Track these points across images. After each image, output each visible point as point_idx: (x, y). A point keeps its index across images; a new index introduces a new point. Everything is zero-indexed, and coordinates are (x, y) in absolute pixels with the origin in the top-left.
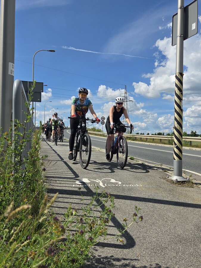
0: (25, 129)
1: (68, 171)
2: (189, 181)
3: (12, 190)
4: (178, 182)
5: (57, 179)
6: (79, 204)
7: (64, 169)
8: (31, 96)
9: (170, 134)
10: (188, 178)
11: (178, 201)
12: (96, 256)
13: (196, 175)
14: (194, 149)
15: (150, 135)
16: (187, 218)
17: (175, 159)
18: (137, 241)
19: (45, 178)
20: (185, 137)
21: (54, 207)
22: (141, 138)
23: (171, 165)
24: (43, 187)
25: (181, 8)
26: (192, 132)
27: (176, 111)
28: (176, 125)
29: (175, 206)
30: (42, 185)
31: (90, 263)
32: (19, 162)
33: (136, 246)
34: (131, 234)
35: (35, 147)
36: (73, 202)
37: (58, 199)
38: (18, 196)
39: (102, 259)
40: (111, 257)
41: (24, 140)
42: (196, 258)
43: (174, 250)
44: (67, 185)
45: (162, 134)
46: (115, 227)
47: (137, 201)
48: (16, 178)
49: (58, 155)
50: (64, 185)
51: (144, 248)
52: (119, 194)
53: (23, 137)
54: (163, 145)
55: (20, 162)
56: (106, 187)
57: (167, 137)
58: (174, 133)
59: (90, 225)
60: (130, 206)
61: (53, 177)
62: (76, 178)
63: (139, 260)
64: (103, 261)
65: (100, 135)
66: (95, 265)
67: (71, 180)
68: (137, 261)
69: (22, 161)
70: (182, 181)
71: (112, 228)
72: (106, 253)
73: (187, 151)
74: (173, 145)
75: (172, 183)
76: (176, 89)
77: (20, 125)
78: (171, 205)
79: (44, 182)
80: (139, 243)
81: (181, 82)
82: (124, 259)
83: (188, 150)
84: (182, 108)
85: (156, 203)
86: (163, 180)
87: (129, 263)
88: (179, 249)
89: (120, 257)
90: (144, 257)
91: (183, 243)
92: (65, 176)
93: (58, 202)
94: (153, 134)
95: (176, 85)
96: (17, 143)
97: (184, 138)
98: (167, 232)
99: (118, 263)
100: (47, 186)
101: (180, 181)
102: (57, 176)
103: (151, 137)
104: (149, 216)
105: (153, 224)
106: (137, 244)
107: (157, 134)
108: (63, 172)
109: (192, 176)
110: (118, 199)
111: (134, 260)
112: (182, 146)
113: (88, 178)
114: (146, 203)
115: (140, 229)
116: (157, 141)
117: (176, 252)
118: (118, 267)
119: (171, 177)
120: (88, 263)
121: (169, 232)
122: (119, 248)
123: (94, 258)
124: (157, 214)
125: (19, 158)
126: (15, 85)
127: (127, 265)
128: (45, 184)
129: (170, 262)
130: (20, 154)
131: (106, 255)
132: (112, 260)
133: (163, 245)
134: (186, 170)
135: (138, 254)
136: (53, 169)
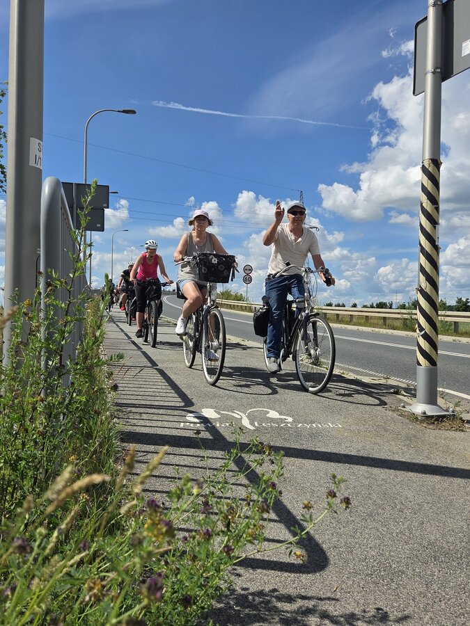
0: (70, 292)
1: (168, 391)
2: (454, 415)
3: (43, 434)
4: (428, 419)
5: (142, 410)
6: (195, 467)
7: (160, 387)
8: (86, 216)
9: (407, 305)
10: (451, 409)
11: (429, 462)
12: (237, 588)
13: (469, 401)
14: (464, 340)
15: (359, 308)
16: (451, 503)
17: (419, 364)
18: (331, 555)
19: (115, 408)
20: (444, 313)
21: (137, 474)
22: (338, 315)
23: (410, 378)
24: (111, 429)
25: (434, 5)
26: (460, 301)
27: (423, 250)
28: (424, 284)
29: (420, 475)
30: (109, 424)
31: (222, 605)
32: (57, 369)
33: (330, 568)
34: (319, 538)
35: (94, 336)
36: (182, 464)
37: (146, 457)
38: (55, 448)
39: (250, 597)
40: (270, 591)
41: (69, 318)
43: (420, 578)
44: (166, 424)
45: (386, 305)
46: (279, 522)
47: (331, 462)
48: (51, 406)
49: (145, 354)
50: (160, 424)
51: (350, 573)
52: (287, 445)
53: (67, 312)
54: (390, 332)
55: (60, 370)
56: (257, 429)
57: (399, 313)
58: (417, 304)
59: (226, 517)
60: (315, 474)
61: (134, 406)
62: (188, 409)
63: (337, 600)
64: (254, 600)
65: (242, 309)
66: (235, 610)
67: (176, 412)
68: (334, 602)
69: (64, 366)
70: (436, 416)
71: (272, 524)
72: (260, 582)
73: (448, 346)
74: (415, 331)
75: (412, 421)
76: (424, 198)
77: (59, 283)
78: (412, 471)
79: (112, 417)
80: (337, 561)
81: (435, 181)
82: (303, 598)
83: (450, 343)
84: (436, 244)
85: (375, 467)
86: (391, 413)
87: (313, 606)
88: (432, 575)
89: (292, 591)
90: (349, 593)
91: (442, 561)
92: (162, 403)
93: (145, 462)
94: (365, 306)
95: (424, 189)
96: (51, 324)
97: (440, 315)
98: (404, 535)
99: (287, 607)
100: (121, 425)
101: (432, 417)
102: (143, 402)
103: (360, 314)
104: (360, 498)
105: (370, 515)
106: (332, 563)
107: (375, 305)
108: (157, 394)
109: (461, 403)
110: (287, 456)
111: (325, 599)
112: (437, 334)
113: (216, 407)
114: (352, 466)
115: (340, 528)
116: (376, 321)
117: (426, 581)
118: (289, 615)
119: (411, 407)
120: (219, 606)
121: (407, 534)
122: (290, 572)
123: (231, 595)
124: (378, 494)
125: (57, 361)
126: (46, 189)
127: (309, 611)
128: (114, 420)
129: (411, 606)
130: (59, 351)
131: (260, 588)
132: (274, 599)
133: (394, 566)
134: (447, 391)
135: (336, 587)
136: (133, 386)
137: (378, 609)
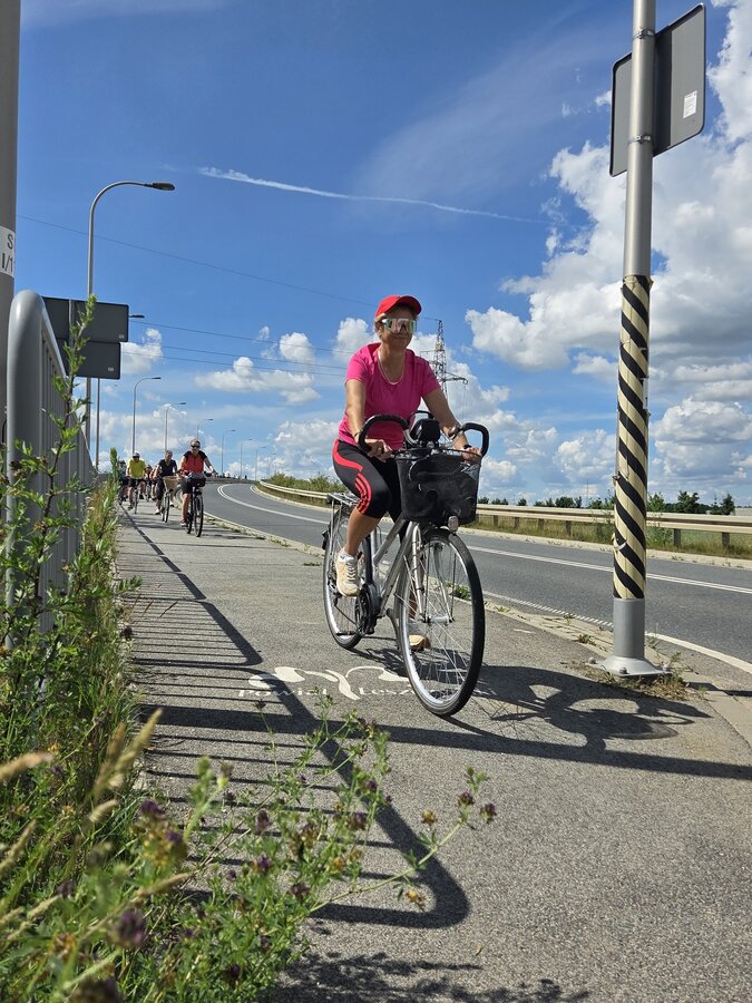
0: (52, 478)
1: (220, 639)
2: (670, 675)
3: (4, 710)
4: (629, 680)
5: (177, 670)
6: (261, 761)
7: (207, 633)
8: (78, 354)
9: (603, 502)
10: (665, 666)
11: (629, 750)
12: (323, 954)
13: (694, 653)
14: (689, 558)
15: (530, 507)
16: (661, 813)
17: (618, 596)
18: (474, 897)
19: (133, 667)
20: (658, 515)
21: (166, 774)
22: (496, 517)
23: (604, 618)
24: (123, 701)
25: (643, 36)
26: (684, 496)
27: (623, 417)
28: (625, 470)
29: (615, 770)
30: (120, 692)
31: (298, 982)
32: (29, 603)
33: (472, 918)
34: (455, 872)
35: (93, 549)
36: (239, 756)
37: (181, 746)
38: (25, 732)
39: (343, 968)
40: (375, 957)
41: (51, 521)
42: (693, 957)
43: (611, 930)
44: (215, 693)
45: (572, 503)
46: (394, 846)
47: (478, 749)
48: (18, 664)
49: (185, 579)
50: (205, 692)
51: (502, 925)
52: (409, 724)
53: (47, 510)
54: (577, 544)
55: (35, 605)
56: (363, 700)
57: (590, 516)
58: (615, 500)
59: (298, 837)
60: (453, 770)
61: (165, 663)
62: (252, 667)
63: (481, 968)
64: (348, 972)
66: (318, 990)
67: (233, 673)
68: (475, 971)
69: (41, 598)
70: (643, 676)
71: (381, 851)
72: (360, 943)
73: (663, 566)
74: (612, 544)
75: (606, 684)
76: (625, 336)
77: (33, 463)
78: (603, 763)
79: (127, 680)
80: (483, 907)
81: (643, 312)
82: (427, 966)
83: (668, 562)
84: (644, 408)
85: (546, 757)
86: (573, 672)
87: (443, 979)
88: (630, 925)
89: (409, 957)
90: (500, 956)
91: (645, 903)
92: (210, 659)
93: (181, 755)
94: (538, 504)
95: (626, 322)
96: (22, 530)
97: (651, 519)
98: (588, 863)
99: (402, 982)
100: (139, 694)
101: (637, 677)
102: (180, 659)
103: (531, 515)
104: (521, 807)
105: (537, 833)
106: (475, 909)
107: (554, 502)
108: (203, 644)
109: (682, 656)
110: (409, 742)
111: (462, 967)
112: (645, 548)
113: (297, 665)
114: (510, 756)
115: (489, 855)
116: (555, 528)
117: (620, 935)
118: (403, 995)
119: (604, 663)
120: (293, 982)
121: (592, 862)
122: (408, 926)
123: (313, 963)
124: (550, 799)
125: (30, 590)
126: (17, 310)
127: (435, 988)
128: (130, 687)
129: (596, 975)
130: (34, 574)
131: (359, 952)
132: (380, 971)
133: (570, 912)
134: (661, 637)
135: (479, 947)
136: (163, 630)
137: (544, 981)
